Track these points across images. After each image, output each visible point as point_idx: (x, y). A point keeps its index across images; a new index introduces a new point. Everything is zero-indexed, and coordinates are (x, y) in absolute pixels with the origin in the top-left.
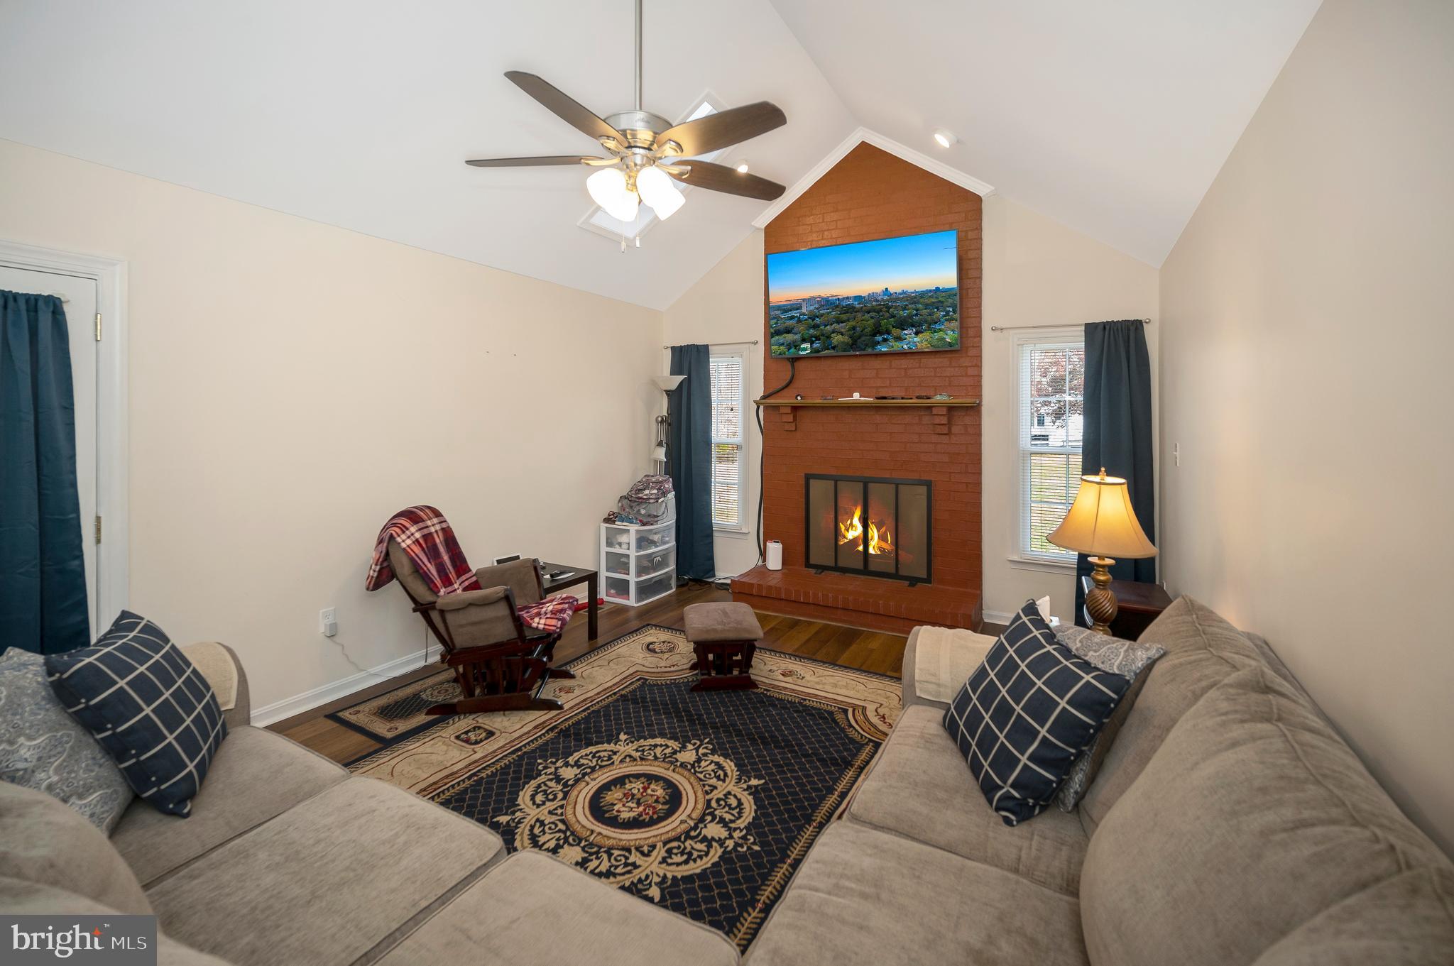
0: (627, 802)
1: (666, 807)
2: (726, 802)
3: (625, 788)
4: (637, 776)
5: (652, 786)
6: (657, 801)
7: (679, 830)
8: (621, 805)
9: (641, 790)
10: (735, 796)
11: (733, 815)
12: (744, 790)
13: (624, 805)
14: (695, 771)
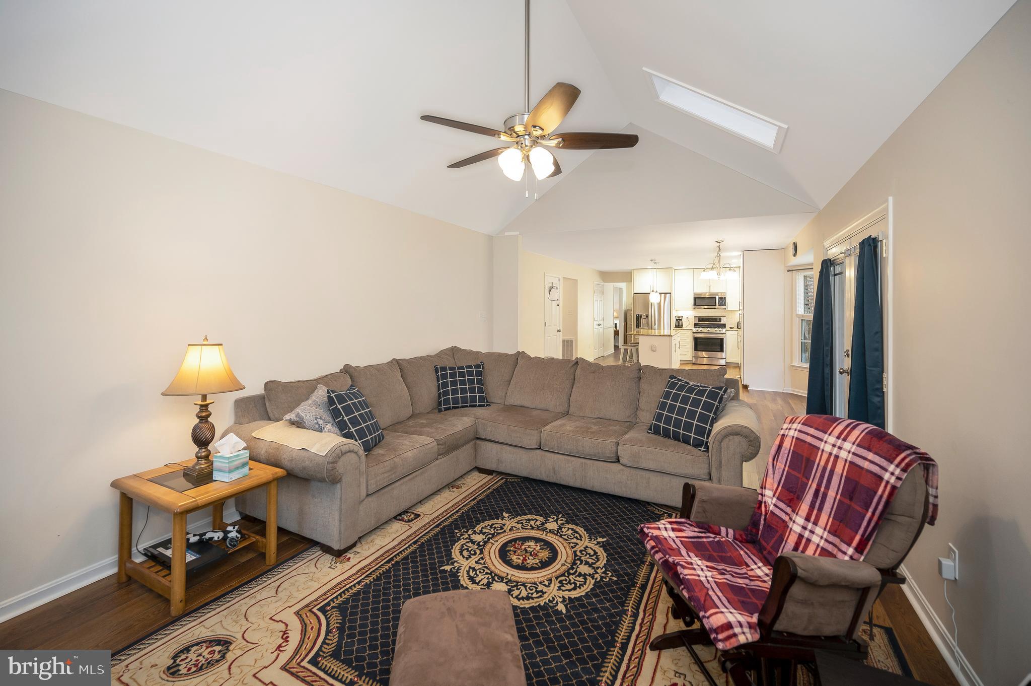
0: (533, 551)
1: (507, 549)
2: (470, 553)
3: (539, 560)
4: (533, 569)
5: (520, 561)
6: (515, 552)
7: (498, 537)
8: (537, 549)
9: (527, 558)
10: (464, 557)
11: (466, 546)
12: (456, 561)
13: (535, 549)
14: (492, 575)
